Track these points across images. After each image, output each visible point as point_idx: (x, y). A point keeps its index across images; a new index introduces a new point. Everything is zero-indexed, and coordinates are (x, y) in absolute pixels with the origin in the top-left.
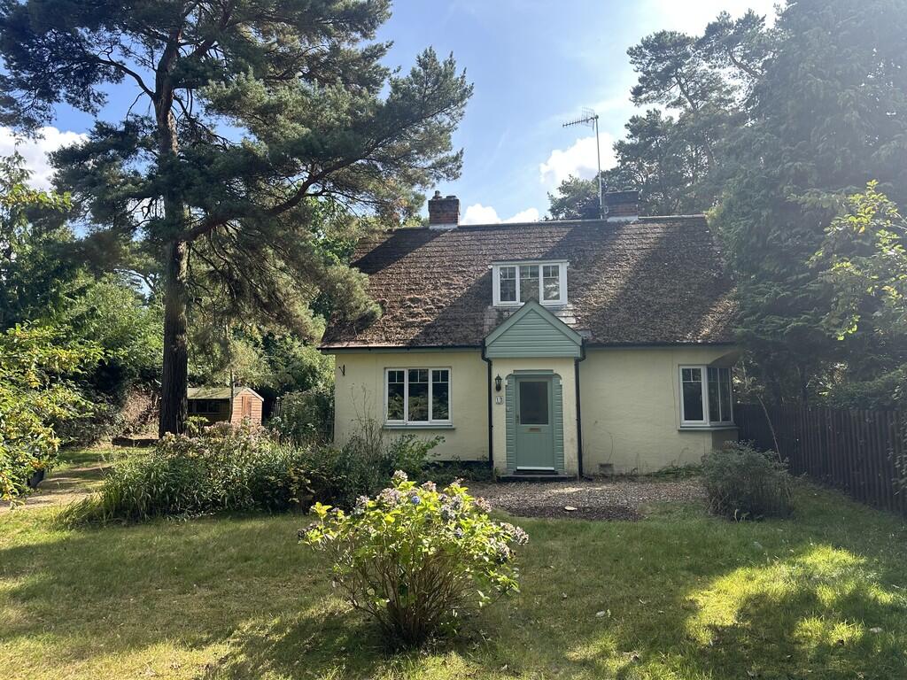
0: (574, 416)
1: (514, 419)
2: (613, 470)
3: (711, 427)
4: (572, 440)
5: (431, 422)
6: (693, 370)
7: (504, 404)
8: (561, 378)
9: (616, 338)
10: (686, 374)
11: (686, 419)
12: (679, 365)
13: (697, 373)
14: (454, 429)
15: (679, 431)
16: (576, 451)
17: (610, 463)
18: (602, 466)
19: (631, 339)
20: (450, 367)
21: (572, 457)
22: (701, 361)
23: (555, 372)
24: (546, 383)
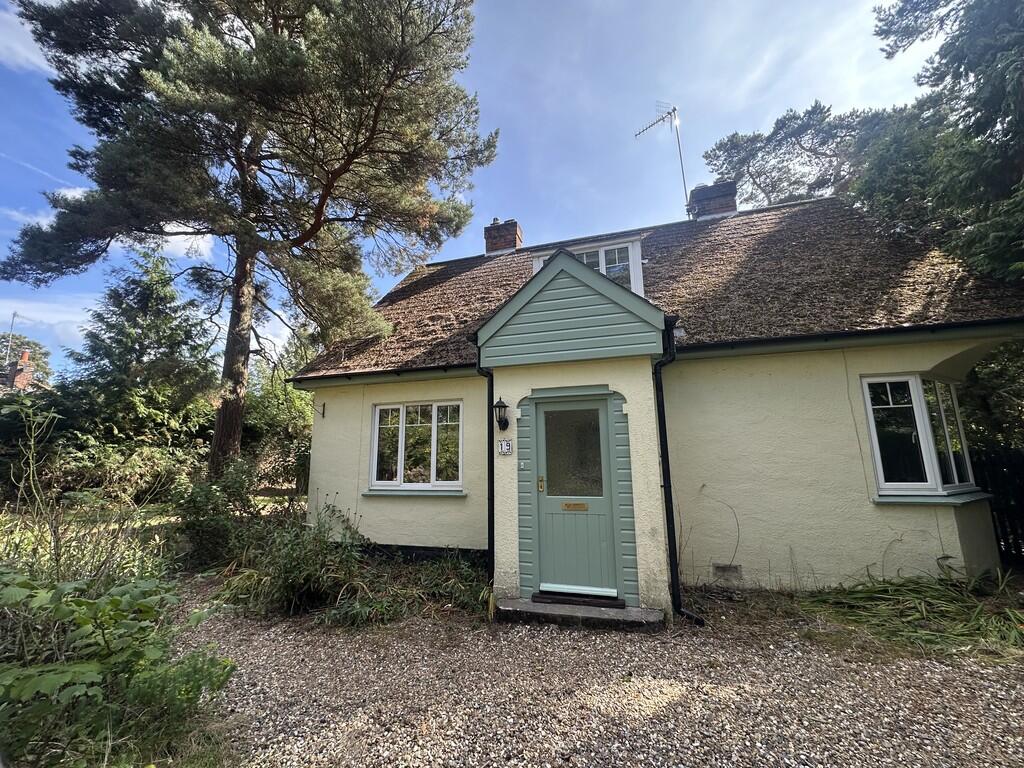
0: (656, 478)
1: (532, 485)
2: (741, 578)
3: (948, 496)
4: (654, 532)
5: (435, 484)
6: (890, 384)
7: (515, 455)
8: (624, 399)
9: (731, 333)
10: (877, 392)
11: (886, 481)
12: (862, 376)
13: (902, 389)
14: (465, 497)
15: (878, 504)
16: (662, 556)
17: (735, 563)
18: (722, 569)
19: (761, 333)
20: (461, 399)
21: (656, 569)
22: (908, 365)
23: (612, 388)
24: (594, 414)
